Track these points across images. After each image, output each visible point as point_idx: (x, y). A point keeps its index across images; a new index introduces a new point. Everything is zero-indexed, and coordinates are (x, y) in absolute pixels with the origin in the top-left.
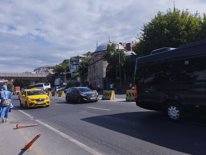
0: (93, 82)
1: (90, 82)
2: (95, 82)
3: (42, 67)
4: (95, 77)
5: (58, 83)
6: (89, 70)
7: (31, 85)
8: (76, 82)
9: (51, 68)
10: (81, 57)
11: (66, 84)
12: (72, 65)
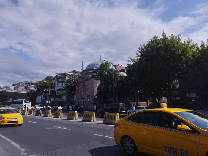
0: (82, 101)
1: (77, 102)
2: (84, 101)
3: (22, 83)
4: (84, 96)
5: (40, 100)
6: (77, 88)
7: (7, 101)
8: (61, 100)
9: (32, 84)
10: (68, 74)
11: (49, 102)
12: (58, 82)
